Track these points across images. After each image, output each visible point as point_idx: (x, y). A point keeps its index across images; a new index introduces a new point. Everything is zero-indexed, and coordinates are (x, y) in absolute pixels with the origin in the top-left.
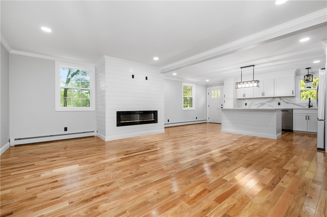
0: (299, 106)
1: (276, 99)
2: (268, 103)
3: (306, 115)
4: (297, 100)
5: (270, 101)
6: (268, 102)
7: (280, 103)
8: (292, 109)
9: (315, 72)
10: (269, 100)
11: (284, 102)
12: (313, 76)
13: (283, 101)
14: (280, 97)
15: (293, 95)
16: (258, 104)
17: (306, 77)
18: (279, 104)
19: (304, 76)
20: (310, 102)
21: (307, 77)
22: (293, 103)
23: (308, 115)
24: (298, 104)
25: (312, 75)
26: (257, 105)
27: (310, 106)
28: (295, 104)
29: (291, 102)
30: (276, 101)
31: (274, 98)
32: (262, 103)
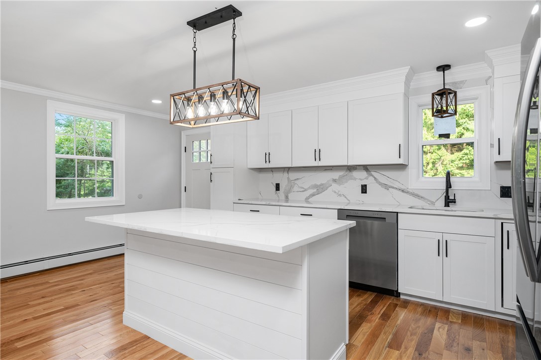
0: (417, 200)
1: (356, 174)
2: (335, 186)
3: (439, 237)
4: (413, 179)
5: (341, 177)
6: (335, 181)
7: (366, 186)
8: (397, 213)
9: (462, 82)
10: (336, 175)
11: (377, 185)
12: (458, 93)
13: (375, 178)
14: (366, 168)
15: (400, 161)
16: (309, 188)
17: (438, 98)
18: (364, 189)
19: (433, 95)
20: (449, 185)
21: (441, 99)
22: (403, 187)
23: (446, 237)
24: (416, 192)
25: (455, 93)
26: (305, 190)
27: (449, 202)
28: (407, 192)
29: (396, 185)
30: (355, 179)
31: (351, 168)
32: (319, 184)
